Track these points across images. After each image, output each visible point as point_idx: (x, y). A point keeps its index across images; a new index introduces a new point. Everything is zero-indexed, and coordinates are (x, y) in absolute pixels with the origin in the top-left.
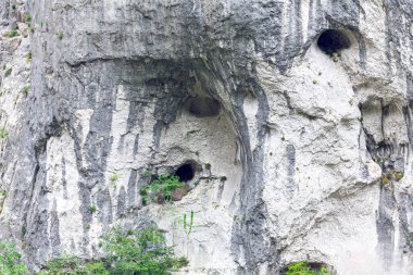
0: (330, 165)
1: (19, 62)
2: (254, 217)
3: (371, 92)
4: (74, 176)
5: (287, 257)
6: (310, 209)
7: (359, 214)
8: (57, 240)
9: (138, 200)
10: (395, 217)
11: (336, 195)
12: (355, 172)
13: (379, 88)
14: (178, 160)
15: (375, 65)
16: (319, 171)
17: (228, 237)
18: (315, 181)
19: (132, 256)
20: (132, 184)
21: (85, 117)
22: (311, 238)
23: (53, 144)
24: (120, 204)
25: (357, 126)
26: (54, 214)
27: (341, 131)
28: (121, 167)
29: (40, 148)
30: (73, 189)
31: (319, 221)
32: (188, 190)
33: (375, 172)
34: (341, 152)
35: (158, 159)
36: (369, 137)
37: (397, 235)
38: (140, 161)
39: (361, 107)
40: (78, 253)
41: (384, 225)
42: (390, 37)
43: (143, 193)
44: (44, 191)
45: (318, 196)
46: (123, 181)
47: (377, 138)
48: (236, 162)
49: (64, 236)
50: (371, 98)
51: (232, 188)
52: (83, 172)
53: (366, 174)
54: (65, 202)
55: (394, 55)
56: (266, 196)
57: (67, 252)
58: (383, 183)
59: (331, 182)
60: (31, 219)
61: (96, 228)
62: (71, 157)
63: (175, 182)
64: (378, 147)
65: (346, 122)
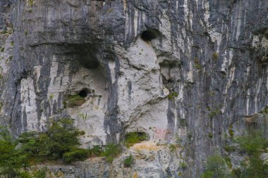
0: (147, 90)
1: (8, 45)
2: (113, 112)
3: (164, 58)
4: (33, 96)
5: (128, 130)
6: (138, 109)
7: (160, 111)
8: (26, 124)
9: (62, 106)
10: (175, 112)
11: (150, 103)
12: (158, 92)
13: (168, 56)
14: (80, 88)
15: (166, 46)
16: (142, 92)
17: (102, 122)
18: (140, 96)
19: (60, 130)
20: (59, 99)
21: (38, 69)
22: (139, 122)
23: (24, 82)
24: (54, 108)
25: (158, 73)
26: (24, 112)
27: (152, 75)
28: (54, 91)
29: (18, 84)
30: (33, 102)
31: (142, 114)
32: (85, 101)
33: (166, 92)
34: (152, 84)
35: (71, 88)
36: (164, 77)
37: (176, 120)
38: (63, 89)
39: (160, 64)
40: (36, 130)
41: (170, 115)
42: (173, 34)
43: (65, 103)
44: (20, 102)
45: (142, 103)
46: (55, 98)
47: (167, 78)
48: (106, 89)
49: (29, 122)
50: (164, 61)
51: (104, 101)
52: (37, 94)
53: (163, 94)
54: (29, 107)
55: (174, 42)
56: (119, 103)
57: (30, 129)
58: (170, 98)
59: (147, 97)
60: (14, 114)
61: (44, 118)
62: (32, 87)
63: (78, 97)
64: (167, 82)
65: (154, 71)
